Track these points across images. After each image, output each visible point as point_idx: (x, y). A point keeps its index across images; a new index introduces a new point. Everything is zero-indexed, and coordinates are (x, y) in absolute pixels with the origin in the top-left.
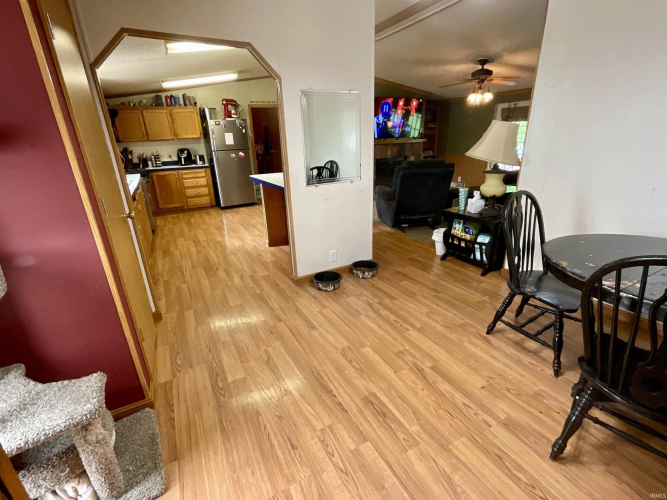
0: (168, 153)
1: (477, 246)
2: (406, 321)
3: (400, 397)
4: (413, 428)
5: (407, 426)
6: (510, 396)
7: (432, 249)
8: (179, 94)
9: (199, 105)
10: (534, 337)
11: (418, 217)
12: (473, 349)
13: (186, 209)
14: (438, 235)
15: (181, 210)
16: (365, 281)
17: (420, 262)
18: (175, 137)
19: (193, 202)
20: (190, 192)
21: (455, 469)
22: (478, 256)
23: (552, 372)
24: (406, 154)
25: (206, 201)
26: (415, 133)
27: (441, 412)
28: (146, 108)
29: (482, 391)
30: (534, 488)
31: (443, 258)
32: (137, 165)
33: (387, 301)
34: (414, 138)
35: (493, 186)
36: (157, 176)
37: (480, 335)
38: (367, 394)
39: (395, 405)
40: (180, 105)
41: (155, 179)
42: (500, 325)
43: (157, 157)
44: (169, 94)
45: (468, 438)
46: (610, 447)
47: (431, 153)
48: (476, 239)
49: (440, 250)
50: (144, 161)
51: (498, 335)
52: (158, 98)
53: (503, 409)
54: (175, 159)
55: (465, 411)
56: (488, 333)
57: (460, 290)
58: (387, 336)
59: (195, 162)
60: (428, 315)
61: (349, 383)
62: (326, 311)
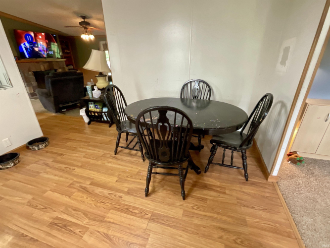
1: (103, 114)
2: (72, 165)
3: (74, 210)
4: (84, 222)
5: (81, 223)
6: (129, 179)
7: (82, 120)
10: (133, 149)
11: (70, 104)
12: (110, 165)
14: (82, 112)
16: (40, 151)
17: (76, 129)
21: (109, 228)
22: (105, 119)
23: (142, 160)
24: (55, 68)
26: (58, 55)
27: (98, 204)
29: (117, 183)
30: (141, 213)
31: (89, 123)
33: (59, 158)
34: (58, 58)
35: (102, 83)
37: (112, 156)
38: (51, 221)
39: (72, 216)
42: (119, 149)
45: (113, 209)
46: (163, 179)
47: (71, 67)
48: (102, 110)
49: (86, 119)
51: (120, 153)
53: (126, 186)
55: (110, 197)
56: (115, 154)
57: (100, 138)
58: (61, 179)
60: (85, 157)
61: (36, 221)
62: (10, 182)
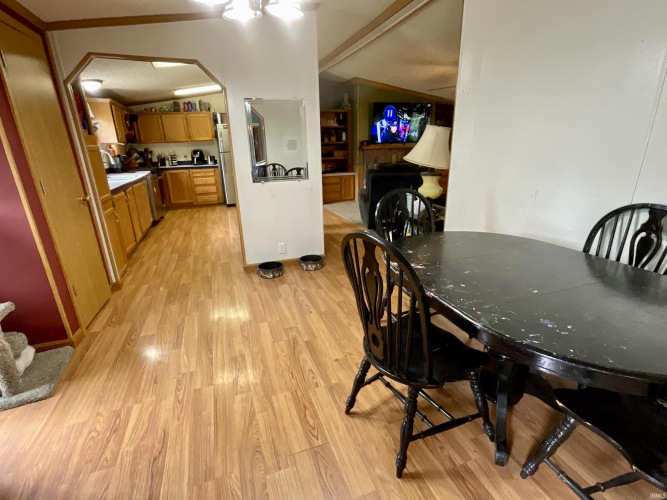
0: (183, 153)
2: (316, 306)
8: (196, 101)
9: (212, 111)
13: (195, 205)
15: (191, 206)
16: (307, 273)
18: (190, 140)
19: (201, 199)
20: (199, 190)
21: (264, 411)
25: (214, 198)
27: (286, 374)
28: (165, 113)
30: (314, 429)
32: (155, 164)
33: (313, 290)
36: (171, 174)
38: (237, 354)
40: (196, 110)
41: (168, 176)
43: (173, 157)
44: (187, 101)
45: (292, 392)
50: (162, 161)
52: (176, 105)
54: (190, 159)
55: (306, 375)
58: (289, 316)
59: (206, 162)
61: (230, 346)
62: (255, 294)
